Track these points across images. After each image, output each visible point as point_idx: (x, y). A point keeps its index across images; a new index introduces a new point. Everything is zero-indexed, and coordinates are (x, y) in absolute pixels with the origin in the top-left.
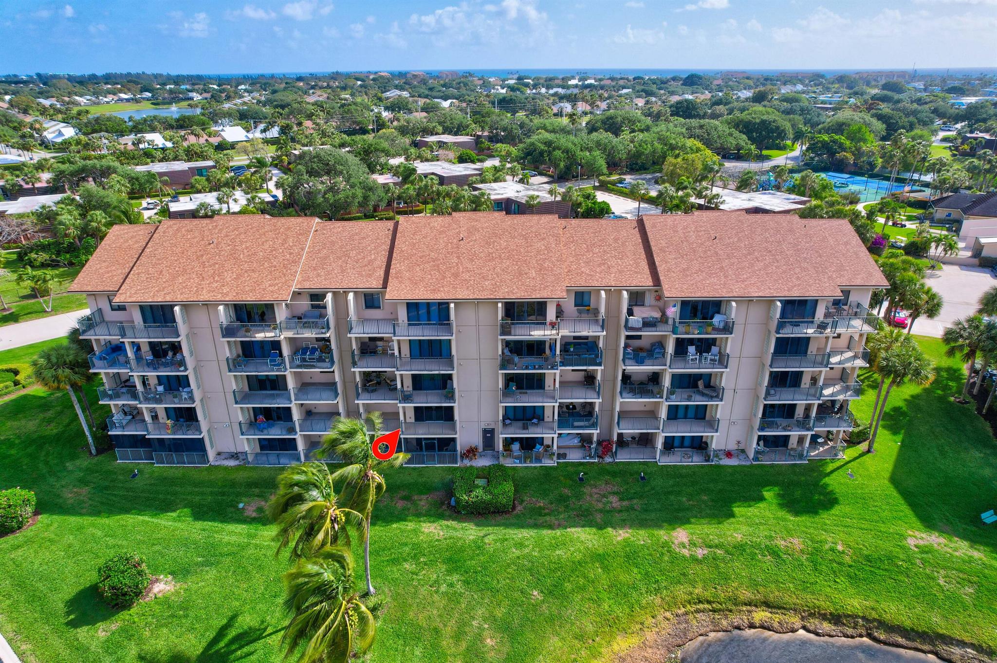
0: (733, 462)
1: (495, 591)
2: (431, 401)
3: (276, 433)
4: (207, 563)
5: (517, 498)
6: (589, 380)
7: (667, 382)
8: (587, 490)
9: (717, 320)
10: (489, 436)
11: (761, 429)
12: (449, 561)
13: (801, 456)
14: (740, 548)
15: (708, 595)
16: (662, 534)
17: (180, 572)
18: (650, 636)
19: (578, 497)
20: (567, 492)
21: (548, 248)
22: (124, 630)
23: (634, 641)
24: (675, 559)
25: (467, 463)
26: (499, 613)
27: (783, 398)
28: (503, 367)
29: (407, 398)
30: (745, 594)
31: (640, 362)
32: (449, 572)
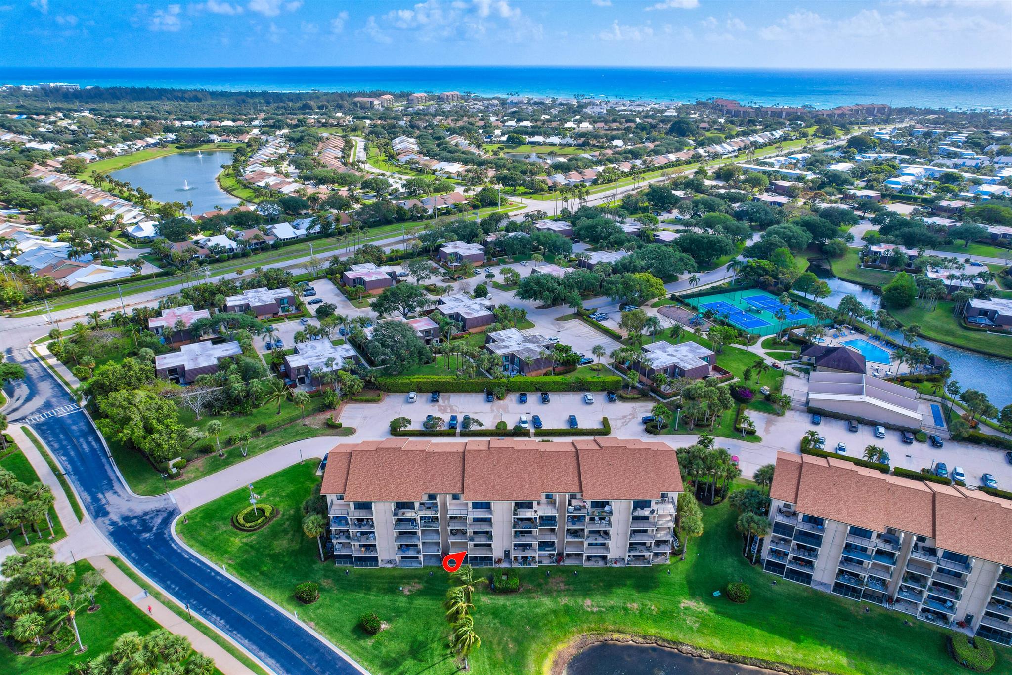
0: (618, 565)
1: (512, 626)
2: (483, 540)
3: (411, 553)
4: (397, 616)
5: (521, 585)
6: (553, 530)
7: (586, 533)
8: (550, 580)
9: (607, 508)
10: (507, 553)
11: (629, 551)
12: (493, 614)
13: (649, 563)
14: (612, 608)
15: (596, 627)
16: (580, 601)
17: (389, 620)
18: (571, 644)
19: (547, 584)
20: (541, 581)
21: (534, 471)
22: (377, 642)
23: (565, 646)
24: (585, 612)
25: (498, 566)
26: (514, 635)
27: (638, 539)
28: (514, 527)
29: (471, 539)
30: (611, 627)
31: (574, 524)
32: (494, 618)
